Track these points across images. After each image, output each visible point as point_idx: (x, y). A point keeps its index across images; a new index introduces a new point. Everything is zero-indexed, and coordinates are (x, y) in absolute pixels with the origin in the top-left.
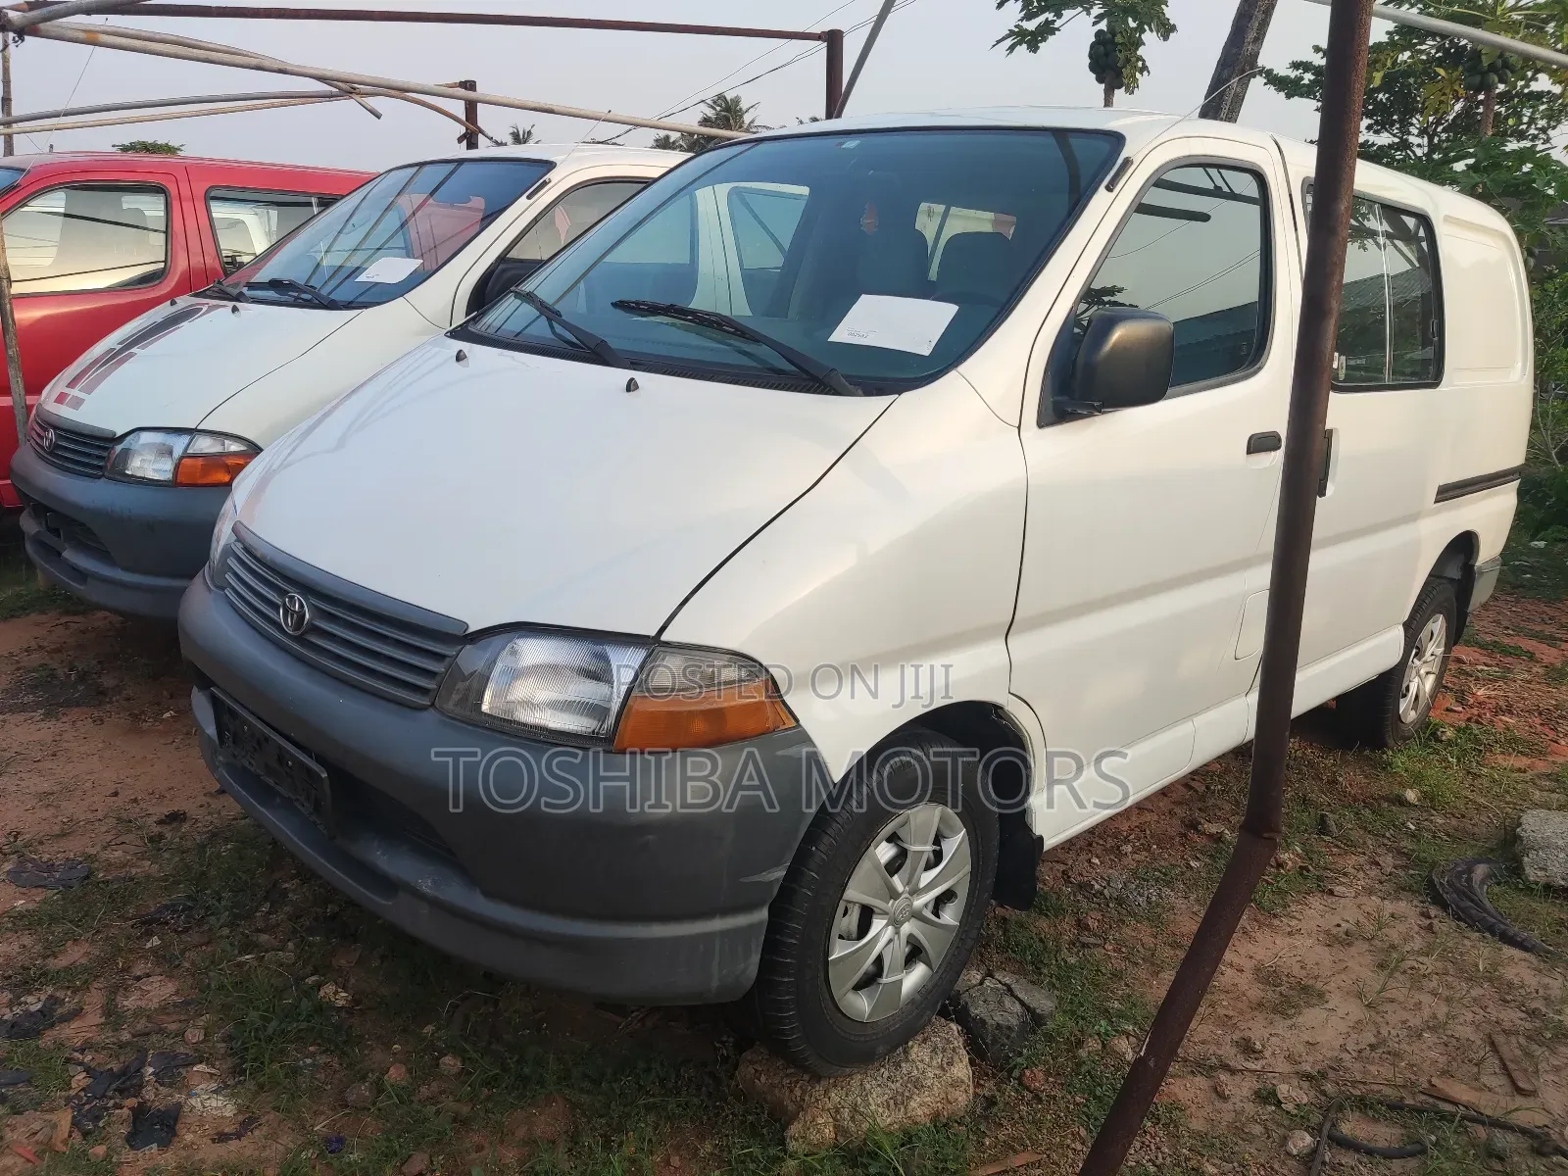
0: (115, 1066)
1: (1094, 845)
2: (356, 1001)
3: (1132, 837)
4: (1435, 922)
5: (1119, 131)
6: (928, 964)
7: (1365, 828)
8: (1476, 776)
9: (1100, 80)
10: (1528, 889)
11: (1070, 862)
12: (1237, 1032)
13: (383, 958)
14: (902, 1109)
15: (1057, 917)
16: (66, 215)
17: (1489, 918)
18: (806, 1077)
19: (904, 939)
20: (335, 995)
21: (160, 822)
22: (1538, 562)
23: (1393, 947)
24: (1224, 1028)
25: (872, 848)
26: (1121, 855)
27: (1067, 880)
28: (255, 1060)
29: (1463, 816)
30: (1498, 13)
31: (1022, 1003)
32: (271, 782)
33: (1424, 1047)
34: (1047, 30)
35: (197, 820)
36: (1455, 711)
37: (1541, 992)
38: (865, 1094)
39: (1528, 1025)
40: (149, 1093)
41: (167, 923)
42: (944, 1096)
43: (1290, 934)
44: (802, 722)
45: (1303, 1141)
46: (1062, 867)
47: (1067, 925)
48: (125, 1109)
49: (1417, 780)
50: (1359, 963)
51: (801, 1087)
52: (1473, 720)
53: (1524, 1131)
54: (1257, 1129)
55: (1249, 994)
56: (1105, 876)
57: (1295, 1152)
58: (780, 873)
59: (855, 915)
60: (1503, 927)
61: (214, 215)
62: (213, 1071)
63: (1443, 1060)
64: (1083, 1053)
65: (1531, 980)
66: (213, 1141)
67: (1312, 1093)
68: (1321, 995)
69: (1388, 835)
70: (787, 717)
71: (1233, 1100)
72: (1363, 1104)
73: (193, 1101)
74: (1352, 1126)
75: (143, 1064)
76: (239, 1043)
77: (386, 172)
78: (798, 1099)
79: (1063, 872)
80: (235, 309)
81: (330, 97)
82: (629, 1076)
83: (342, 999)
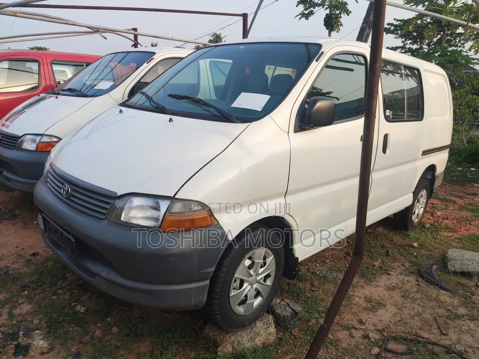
0: (11, 332)
1: (318, 260)
2: (87, 311)
3: (329, 257)
4: (420, 283)
5: (321, 44)
6: (262, 297)
7: (401, 255)
8: (436, 239)
9: (327, 29)
10: (449, 273)
11: (310, 265)
12: (358, 317)
13: (96, 297)
14: (253, 342)
15: (305, 282)
16: (8, 69)
17: (436, 282)
18: (224, 332)
19: (254, 290)
20: (81, 309)
21: (31, 256)
22: (459, 174)
23: (407, 291)
24: (354, 316)
25: (243, 261)
26: (325, 263)
27: (309, 271)
28: (54, 329)
29: (431, 251)
30: (447, 9)
31: (292, 309)
32: (59, 242)
33: (415, 321)
34: (311, 13)
35: (42, 255)
36: (430, 219)
37: (451, 304)
38: (242, 337)
39: (446, 314)
40: (20, 340)
41: (30, 287)
42: (266, 337)
43: (376, 287)
44: (220, 223)
45: (376, 350)
46: (307, 267)
47: (308, 285)
48: (13, 345)
49: (417, 240)
50: (397, 296)
51: (222, 336)
52: (436, 222)
53: (443, 346)
54: (363, 347)
55: (362, 305)
56: (320, 269)
57: (373, 354)
58: (213, 269)
59: (238, 282)
60: (441, 284)
61: (54, 69)
62: (41, 333)
63: (420, 325)
64: (310, 324)
65: (448, 300)
66: (40, 355)
67: (380, 336)
68: (384, 305)
69: (407, 256)
70: (215, 221)
71: (356, 338)
72: (395, 339)
73: (34, 342)
74: (391, 345)
75: (19, 331)
76: (50, 324)
77: (106, 55)
78: (222, 339)
79: (308, 268)
80: (57, 97)
81: (91, 33)
82: (170, 333)
83: (83, 310)
